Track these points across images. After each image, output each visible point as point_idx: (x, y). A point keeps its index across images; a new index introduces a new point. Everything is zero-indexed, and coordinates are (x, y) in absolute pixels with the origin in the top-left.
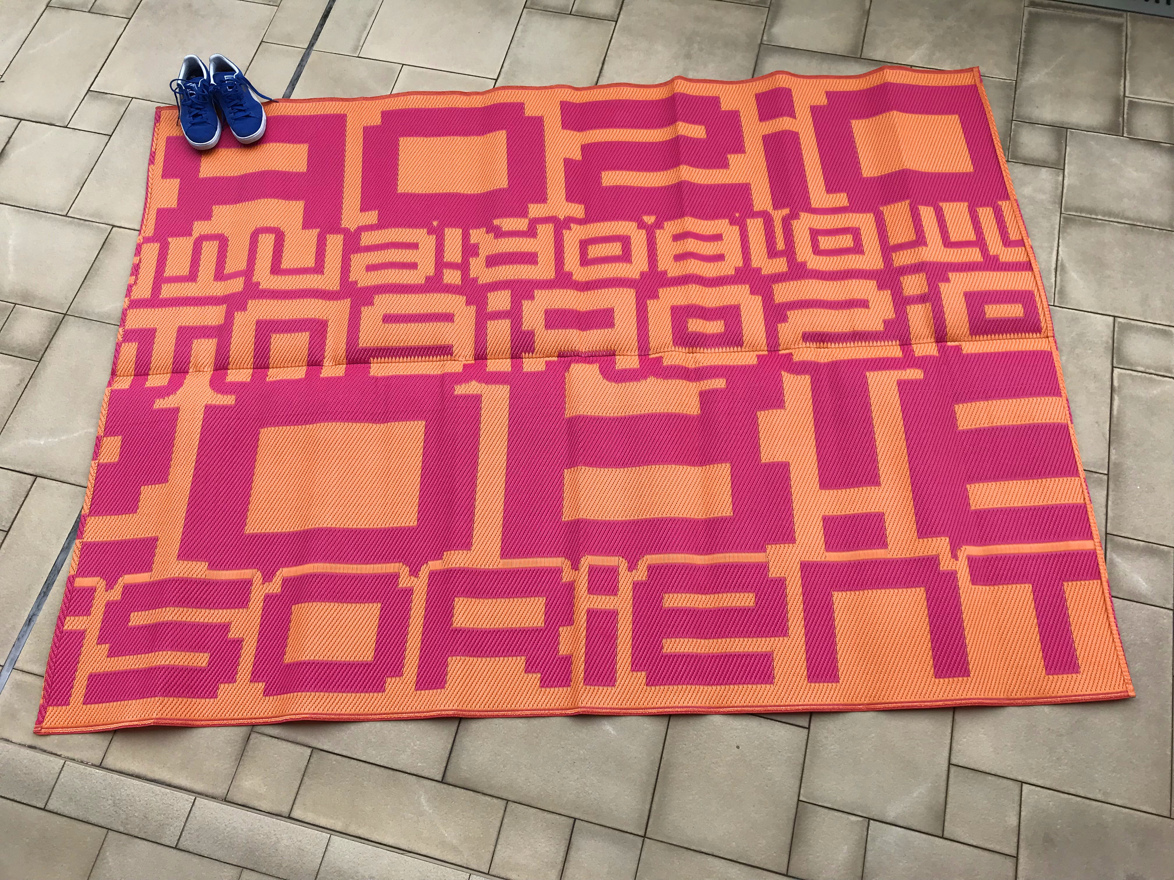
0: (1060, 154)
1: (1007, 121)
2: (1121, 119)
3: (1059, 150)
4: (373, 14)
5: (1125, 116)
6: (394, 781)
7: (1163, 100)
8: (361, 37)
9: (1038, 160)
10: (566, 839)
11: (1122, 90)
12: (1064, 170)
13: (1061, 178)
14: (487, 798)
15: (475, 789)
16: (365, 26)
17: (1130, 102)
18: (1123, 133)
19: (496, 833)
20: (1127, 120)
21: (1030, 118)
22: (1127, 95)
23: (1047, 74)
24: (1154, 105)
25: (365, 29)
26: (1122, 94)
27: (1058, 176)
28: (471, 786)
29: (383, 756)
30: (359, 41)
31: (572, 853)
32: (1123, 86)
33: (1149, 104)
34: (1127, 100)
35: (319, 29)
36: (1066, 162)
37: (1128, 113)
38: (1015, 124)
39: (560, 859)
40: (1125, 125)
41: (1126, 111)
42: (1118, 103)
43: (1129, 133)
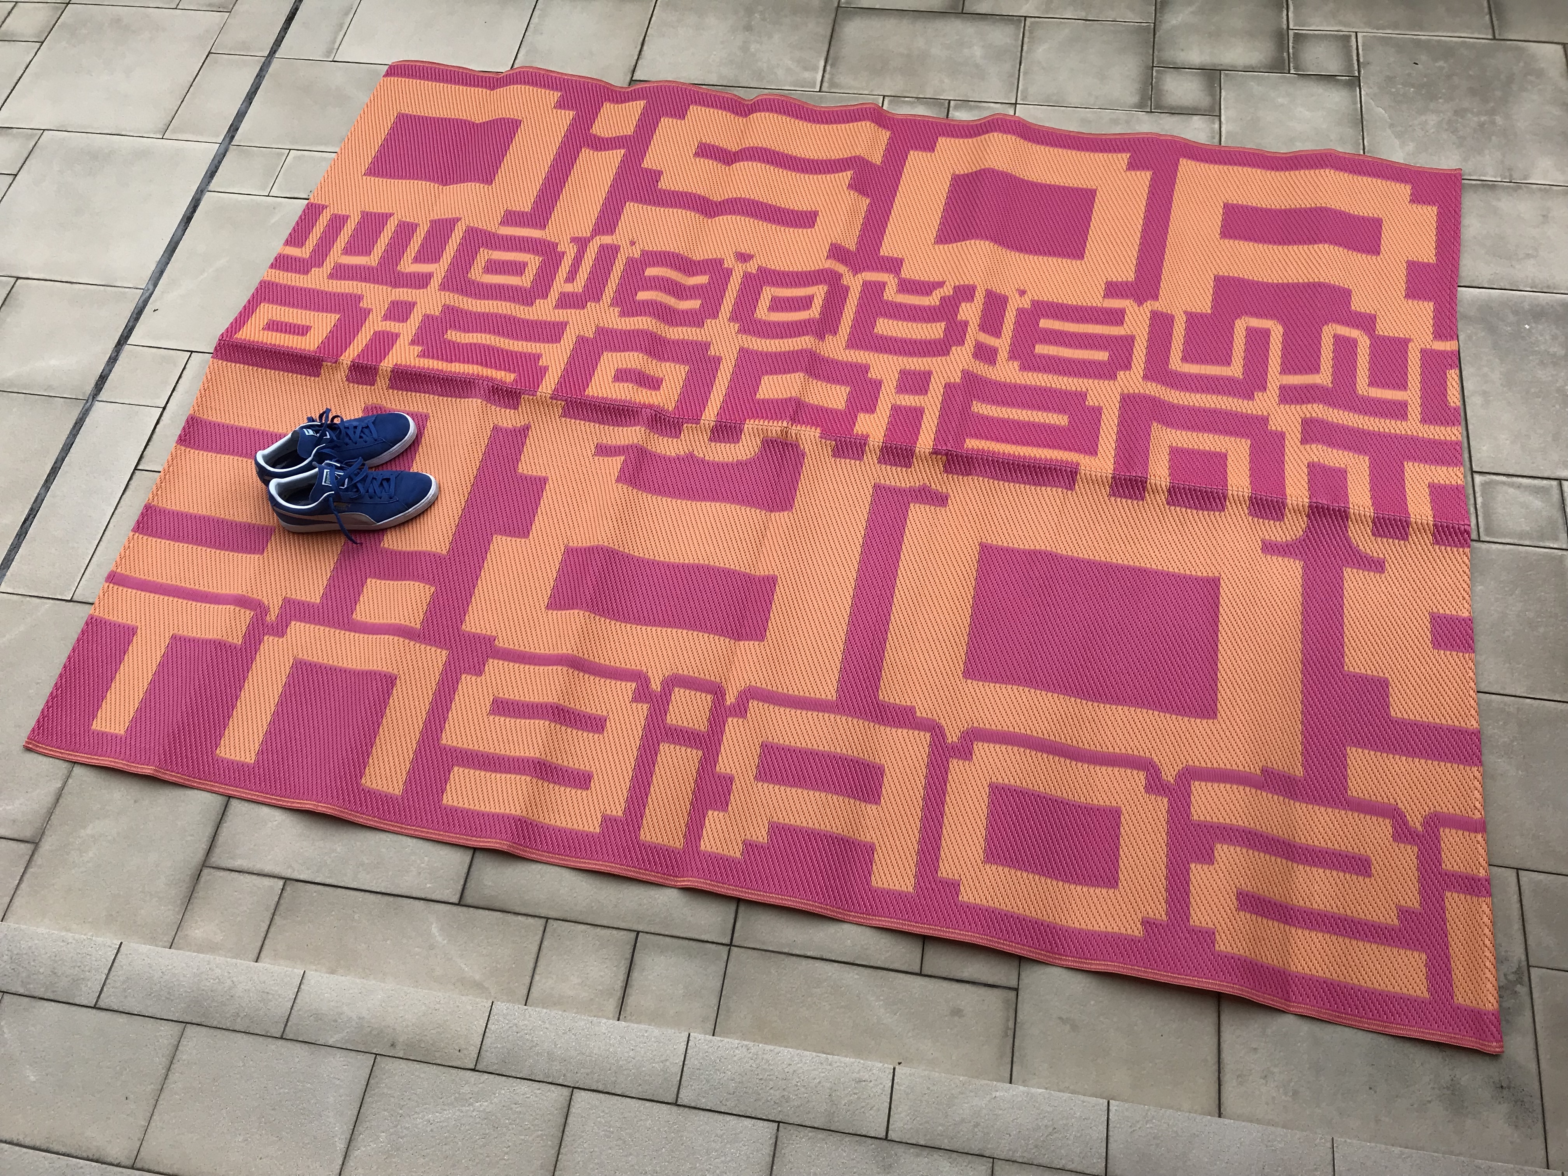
0: (1214, 99)
1: (1147, 67)
2: (1285, 54)
3: (1212, 95)
4: (351, 11)
5: (1291, 51)
6: (395, 909)
7: (1336, 29)
8: (335, 38)
9: (1187, 108)
10: (626, 959)
11: (1285, 22)
12: (1220, 116)
13: (1217, 126)
14: (520, 918)
15: (504, 909)
16: (341, 26)
17: (1295, 34)
18: (1289, 70)
19: (533, 961)
20: (1293, 54)
21: (1175, 63)
22: (1291, 27)
23: (1192, 13)
24: (1326, 35)
25: (341, 29)
26: (1285, 27)
27: (1214, 123)
28: (497, 905)
29: (380, 881)
30: (334, 42)
31: (635, 974)
32: (1285, 18)
33: (1318, 35)
34: (1291, 32)
35: (283, 33)
36: (1222, 107)
37: (1293, 47)
38: (1157, 71)
39: (619, 984)
40: (1291, 60)
41: (1291, 45)
42: (1281, 37)
43: (1296, 68)
